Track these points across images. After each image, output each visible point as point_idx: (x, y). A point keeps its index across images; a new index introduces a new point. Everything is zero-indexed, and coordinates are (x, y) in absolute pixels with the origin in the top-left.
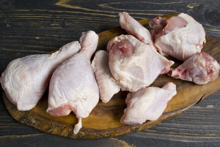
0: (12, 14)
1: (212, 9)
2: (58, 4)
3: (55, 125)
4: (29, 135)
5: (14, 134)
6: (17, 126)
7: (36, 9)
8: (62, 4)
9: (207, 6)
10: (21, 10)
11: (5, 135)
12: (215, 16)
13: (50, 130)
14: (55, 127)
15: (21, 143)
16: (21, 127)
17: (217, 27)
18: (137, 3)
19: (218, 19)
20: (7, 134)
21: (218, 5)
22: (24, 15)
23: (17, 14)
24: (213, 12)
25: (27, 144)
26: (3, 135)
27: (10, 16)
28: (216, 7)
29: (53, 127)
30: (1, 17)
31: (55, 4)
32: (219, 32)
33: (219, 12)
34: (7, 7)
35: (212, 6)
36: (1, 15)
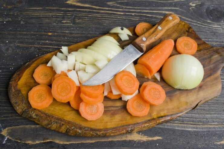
0: (26, 12)
1: (213, 7)
2: (68, 2)
3: (54, 121)
5: (29, 124)
7: (48, 7)
8: (73, 2)
9: (208, 4)
11: (21, 125)
12: (216, 13)
13: (49, 126)
14: (54, 123)
15: (36, 132)
17: (218, 23)
19: (218, 16)
21: (218, 3)
23: (31, 12)
24: (213, 9)
25: (41, 133)
27: (24, 14)
28: (216, 4)
29: (52, 123)
30: (16, 14)
31: (65, 2)
32: (219, 28)
33: (220, 9)
34: (20, 5)
35: (213, 4)
36: (15, 12)
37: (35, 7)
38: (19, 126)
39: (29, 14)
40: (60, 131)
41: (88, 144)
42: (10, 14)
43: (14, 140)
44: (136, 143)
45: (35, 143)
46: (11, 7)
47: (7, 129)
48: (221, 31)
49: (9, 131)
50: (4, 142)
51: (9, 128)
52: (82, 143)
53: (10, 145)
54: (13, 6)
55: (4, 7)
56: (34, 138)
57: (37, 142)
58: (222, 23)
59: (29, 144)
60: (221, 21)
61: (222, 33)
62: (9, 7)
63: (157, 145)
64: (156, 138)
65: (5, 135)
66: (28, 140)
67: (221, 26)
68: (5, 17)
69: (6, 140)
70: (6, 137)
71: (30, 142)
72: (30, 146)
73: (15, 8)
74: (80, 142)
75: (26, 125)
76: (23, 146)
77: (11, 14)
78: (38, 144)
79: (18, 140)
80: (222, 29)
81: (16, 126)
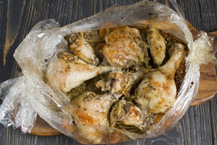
64: (4, 60)
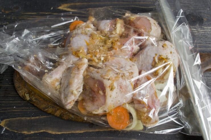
0: (22, 16)
1: (189, 12)
2: (60, 8)
4: (37, 117)
5: (25, 116)
6: (27, 110)
7: (42, 12)
8: (64, 8)
9: (185, 10)
10: (29, 13)
11: (17, 117)
12: (192, 18)
13: (46, 110)
14: (51, 107)
15: (30, 123)
16: (30, 111)
17: (194, 27)
18: (126, 7)
19: (194, 20)
20: (19, 116)
21: (194, 9)
22: (32, 17)
23: (26, 16)
24: (189, 14)
25: (36, 124)
26: (15, 118)
27: (20, 18)
28: (192, 10)
29: (48, 107)
30: (13, 19)
31: (57, 8)
32: (195, 31)
33: (195, 14)
34: (17, 11)
35: (189, 10)
36: (13, 17)
37: (30, 12)
38: (16, 118)
39: (25, 18)
40: (56, 114)
41: (78, 134)
42: (7, 19)
43: (11, 130)
44: (121, 133)
45: (30, 133)
46: (9, 12)
47: (5, 120)
48: (197, 33)
49: (6, 123)
50: (2, 133)
51: (6, 120)
52: (72, 133)
53: (7, 135)
54: (11, 11)
55: (2, 12)
56: (29, 129)
57: (32, 132)
58: (197, 26)
59: (24, 134)
60: (196, 24)
61: (197, 36)
62: (7, 12)
63: (139, 135)
65: (4, 126)
66: (23, 131)
67: (196, 29)
68: (3, 21)
69: (4, 130)
70: (4, 128)
71: (25, 132)
72: (25, 136)
73: (12, 13)
74: (70, 132)
75: (22, 117)
76: (19, 136)
77: (9, 19)
78: (33, 134)
79: (14, 130)
80: (197, 32)
81: (13, 118)
